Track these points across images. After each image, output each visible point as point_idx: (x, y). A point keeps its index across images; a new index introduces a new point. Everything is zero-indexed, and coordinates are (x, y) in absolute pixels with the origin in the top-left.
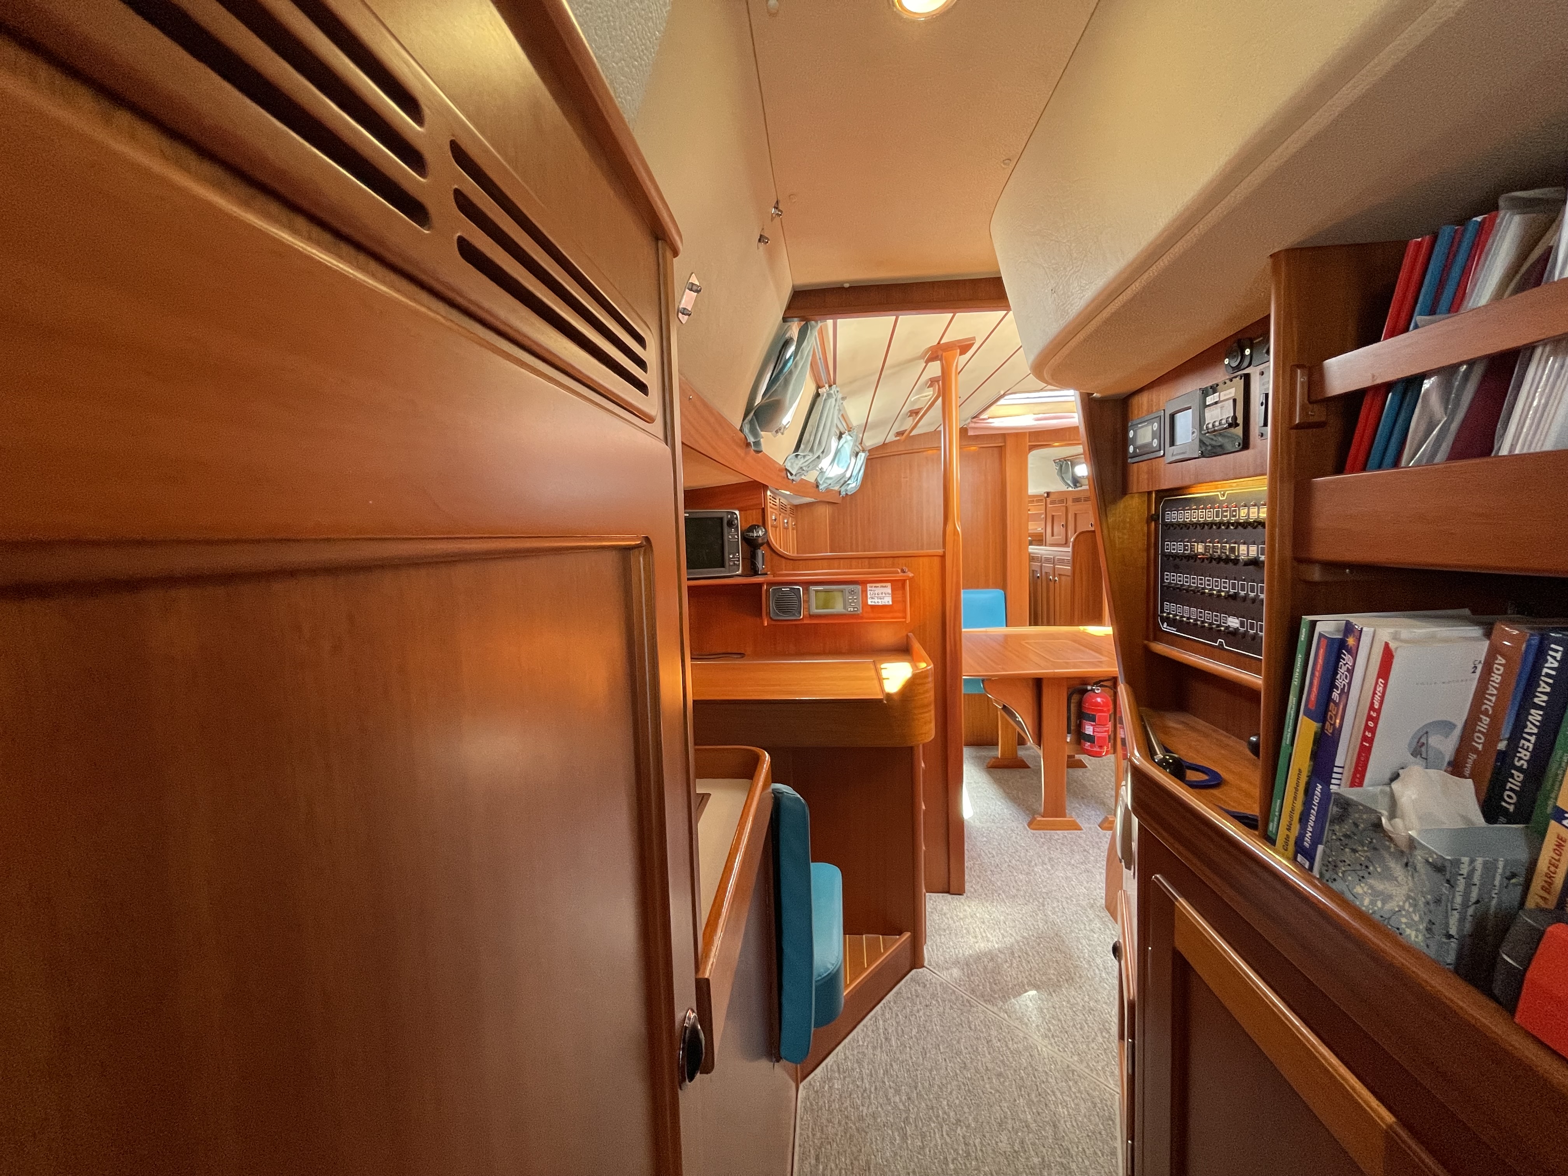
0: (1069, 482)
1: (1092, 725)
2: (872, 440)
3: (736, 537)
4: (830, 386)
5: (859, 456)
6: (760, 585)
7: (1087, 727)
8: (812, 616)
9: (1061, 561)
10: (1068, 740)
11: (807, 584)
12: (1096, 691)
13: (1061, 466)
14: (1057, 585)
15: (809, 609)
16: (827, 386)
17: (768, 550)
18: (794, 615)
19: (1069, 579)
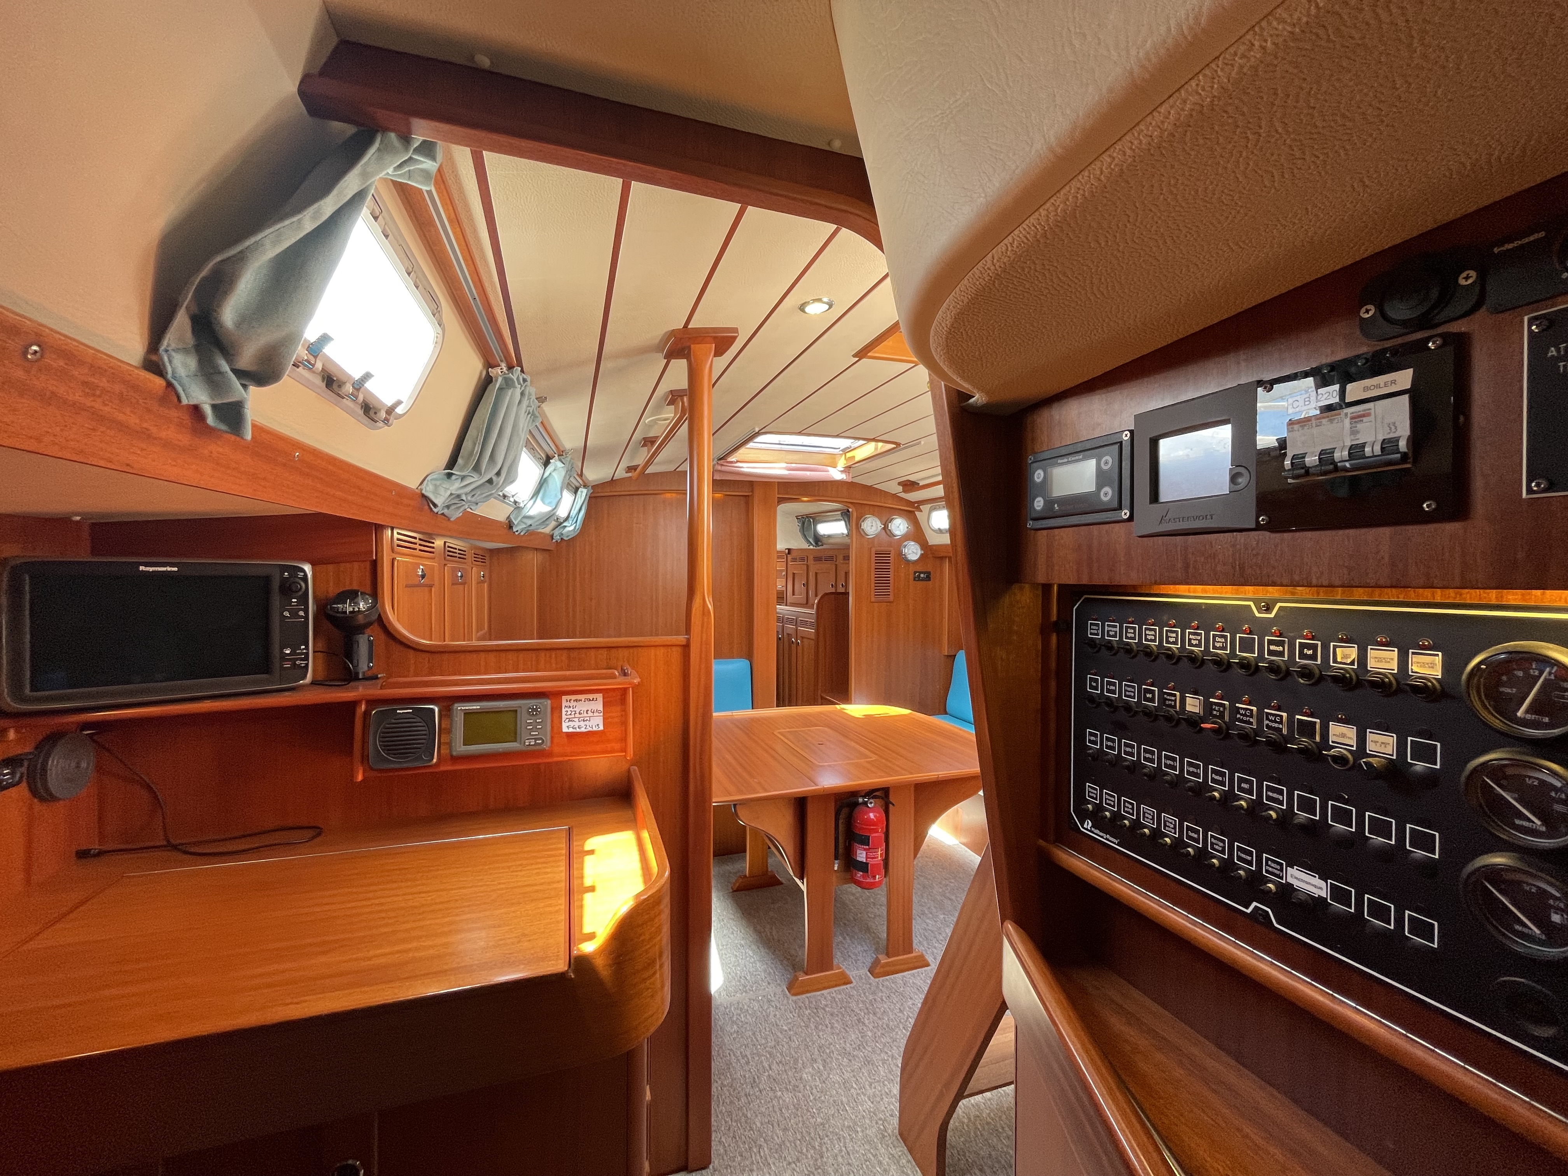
0: (811, 540)
1: (865, 849)
2: (595, 473)
3: (302, 613)
4: (510, 368)
5: (579, 492)
6: (352, 705)
7: (859, 852)
8: (455, 759)
9: (804, 623)
10: (836, 868)
11: (448, 702)
12: (869, 805)
13: (803, 523)
14: (800, 648)
15: (449, 744)
16: (504, 365)
17: (383, 636)
18: (419, 758)
19: (812, 642)
